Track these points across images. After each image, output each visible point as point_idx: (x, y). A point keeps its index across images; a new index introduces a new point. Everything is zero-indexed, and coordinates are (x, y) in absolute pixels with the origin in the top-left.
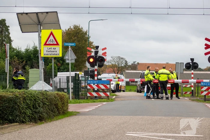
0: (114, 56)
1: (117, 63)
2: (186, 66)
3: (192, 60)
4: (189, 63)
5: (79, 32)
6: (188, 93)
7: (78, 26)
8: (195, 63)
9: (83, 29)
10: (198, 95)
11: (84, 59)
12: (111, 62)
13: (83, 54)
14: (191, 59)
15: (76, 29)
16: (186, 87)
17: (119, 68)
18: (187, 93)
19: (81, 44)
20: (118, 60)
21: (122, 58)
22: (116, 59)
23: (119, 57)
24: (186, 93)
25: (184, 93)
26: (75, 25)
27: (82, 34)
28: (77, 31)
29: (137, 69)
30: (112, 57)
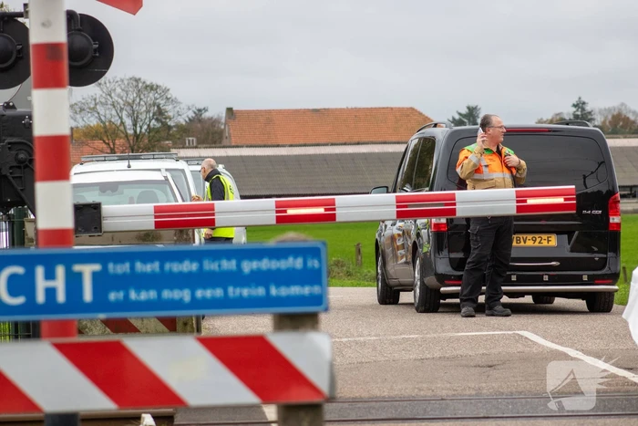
1: (124, 113)
12: (94, 109)
17: (137, 136)
20: (132, 96)
21: (152, 88)
22: (118, 90)
23: (137, 80)
29: (225, 142)
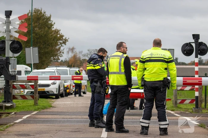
0: (91, 49)
2: (185, 51)
3: (196, 37)
4: (190, 43)
5: (40, 17)
6: (188, 101)
7: (39, 10)
8: (201, 43)
9: (46, 14)
10: (205, 105)
11: (47, 50)
13: (46, 43)
14: (194, 35)
15: (37, 13)
16: (183, 90)
18: (185, 103)
19: (43, 32)
24: (183, 101)
25: (179, 101)
26: (36, 9)
27: (44, 19)
28: (38, 15)
30: (88, 50)
